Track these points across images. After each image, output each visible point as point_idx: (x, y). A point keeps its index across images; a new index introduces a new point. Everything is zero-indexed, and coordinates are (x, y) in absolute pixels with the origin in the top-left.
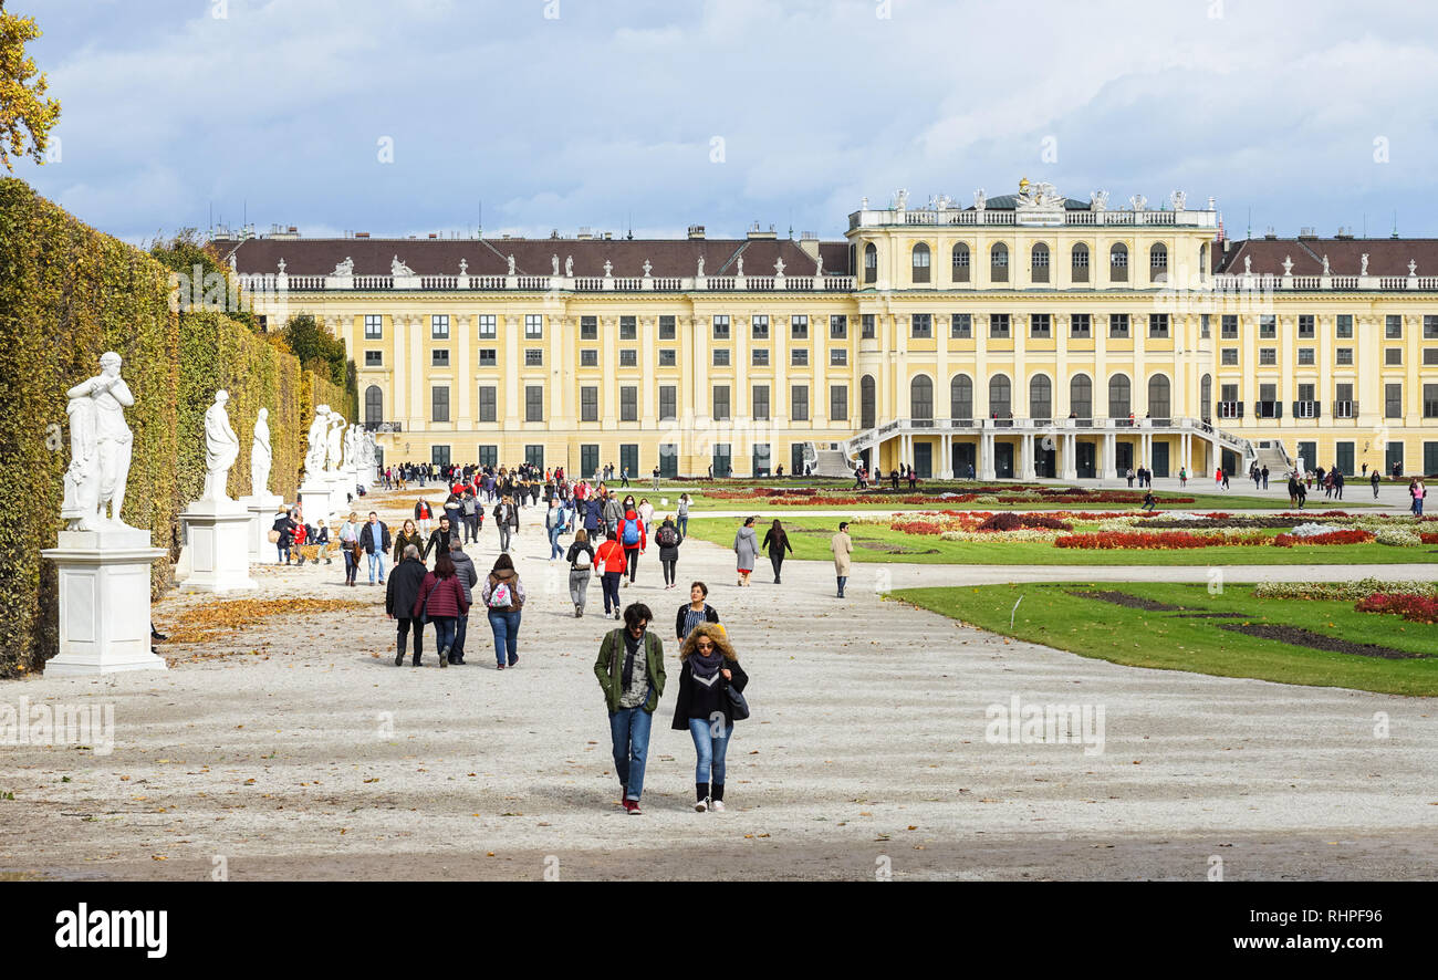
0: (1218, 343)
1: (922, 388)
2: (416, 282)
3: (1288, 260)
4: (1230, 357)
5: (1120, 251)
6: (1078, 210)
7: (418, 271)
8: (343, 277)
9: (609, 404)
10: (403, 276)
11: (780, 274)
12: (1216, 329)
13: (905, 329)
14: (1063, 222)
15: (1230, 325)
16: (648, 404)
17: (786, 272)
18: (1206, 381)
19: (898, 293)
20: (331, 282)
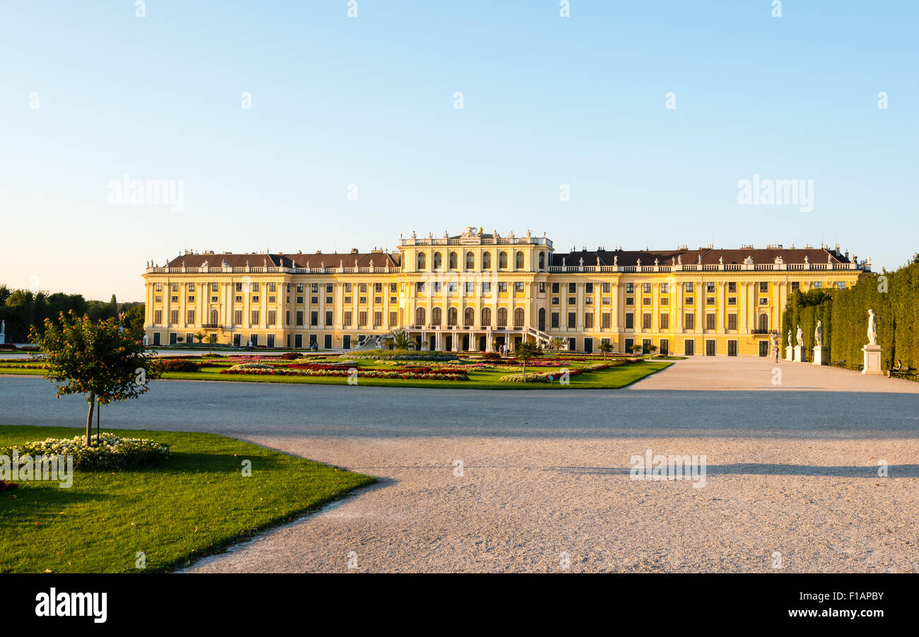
0: (550, 295)
1: (420, 313)
2: (230, 270)
3: (582, 259)
4: (556, 301)
5: (502, 255)
6: (485, 239)
7: (232, 266)
8: (204, 268)
9: (307, 319)
10: (225, 268)
11: (371, 266)
12: (549, 290)
13: (413, 288)
14: (480, 243)
15: (556, 288)
16: (322, 319)
17: (374, 266)
18: (542, 312)
19: (410, 274)
20: (200, 270)
